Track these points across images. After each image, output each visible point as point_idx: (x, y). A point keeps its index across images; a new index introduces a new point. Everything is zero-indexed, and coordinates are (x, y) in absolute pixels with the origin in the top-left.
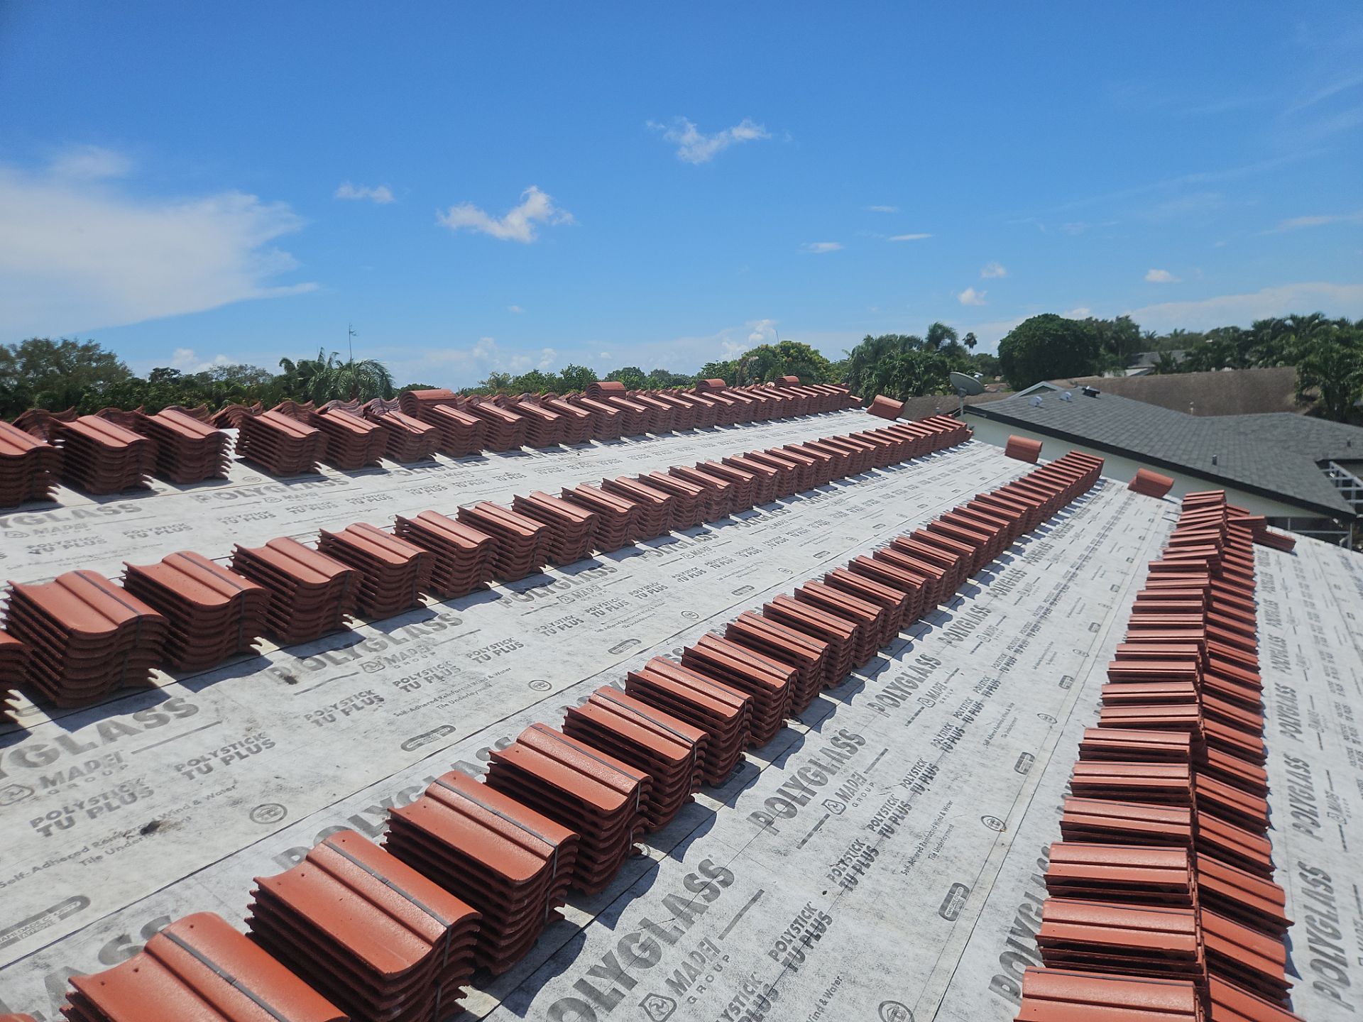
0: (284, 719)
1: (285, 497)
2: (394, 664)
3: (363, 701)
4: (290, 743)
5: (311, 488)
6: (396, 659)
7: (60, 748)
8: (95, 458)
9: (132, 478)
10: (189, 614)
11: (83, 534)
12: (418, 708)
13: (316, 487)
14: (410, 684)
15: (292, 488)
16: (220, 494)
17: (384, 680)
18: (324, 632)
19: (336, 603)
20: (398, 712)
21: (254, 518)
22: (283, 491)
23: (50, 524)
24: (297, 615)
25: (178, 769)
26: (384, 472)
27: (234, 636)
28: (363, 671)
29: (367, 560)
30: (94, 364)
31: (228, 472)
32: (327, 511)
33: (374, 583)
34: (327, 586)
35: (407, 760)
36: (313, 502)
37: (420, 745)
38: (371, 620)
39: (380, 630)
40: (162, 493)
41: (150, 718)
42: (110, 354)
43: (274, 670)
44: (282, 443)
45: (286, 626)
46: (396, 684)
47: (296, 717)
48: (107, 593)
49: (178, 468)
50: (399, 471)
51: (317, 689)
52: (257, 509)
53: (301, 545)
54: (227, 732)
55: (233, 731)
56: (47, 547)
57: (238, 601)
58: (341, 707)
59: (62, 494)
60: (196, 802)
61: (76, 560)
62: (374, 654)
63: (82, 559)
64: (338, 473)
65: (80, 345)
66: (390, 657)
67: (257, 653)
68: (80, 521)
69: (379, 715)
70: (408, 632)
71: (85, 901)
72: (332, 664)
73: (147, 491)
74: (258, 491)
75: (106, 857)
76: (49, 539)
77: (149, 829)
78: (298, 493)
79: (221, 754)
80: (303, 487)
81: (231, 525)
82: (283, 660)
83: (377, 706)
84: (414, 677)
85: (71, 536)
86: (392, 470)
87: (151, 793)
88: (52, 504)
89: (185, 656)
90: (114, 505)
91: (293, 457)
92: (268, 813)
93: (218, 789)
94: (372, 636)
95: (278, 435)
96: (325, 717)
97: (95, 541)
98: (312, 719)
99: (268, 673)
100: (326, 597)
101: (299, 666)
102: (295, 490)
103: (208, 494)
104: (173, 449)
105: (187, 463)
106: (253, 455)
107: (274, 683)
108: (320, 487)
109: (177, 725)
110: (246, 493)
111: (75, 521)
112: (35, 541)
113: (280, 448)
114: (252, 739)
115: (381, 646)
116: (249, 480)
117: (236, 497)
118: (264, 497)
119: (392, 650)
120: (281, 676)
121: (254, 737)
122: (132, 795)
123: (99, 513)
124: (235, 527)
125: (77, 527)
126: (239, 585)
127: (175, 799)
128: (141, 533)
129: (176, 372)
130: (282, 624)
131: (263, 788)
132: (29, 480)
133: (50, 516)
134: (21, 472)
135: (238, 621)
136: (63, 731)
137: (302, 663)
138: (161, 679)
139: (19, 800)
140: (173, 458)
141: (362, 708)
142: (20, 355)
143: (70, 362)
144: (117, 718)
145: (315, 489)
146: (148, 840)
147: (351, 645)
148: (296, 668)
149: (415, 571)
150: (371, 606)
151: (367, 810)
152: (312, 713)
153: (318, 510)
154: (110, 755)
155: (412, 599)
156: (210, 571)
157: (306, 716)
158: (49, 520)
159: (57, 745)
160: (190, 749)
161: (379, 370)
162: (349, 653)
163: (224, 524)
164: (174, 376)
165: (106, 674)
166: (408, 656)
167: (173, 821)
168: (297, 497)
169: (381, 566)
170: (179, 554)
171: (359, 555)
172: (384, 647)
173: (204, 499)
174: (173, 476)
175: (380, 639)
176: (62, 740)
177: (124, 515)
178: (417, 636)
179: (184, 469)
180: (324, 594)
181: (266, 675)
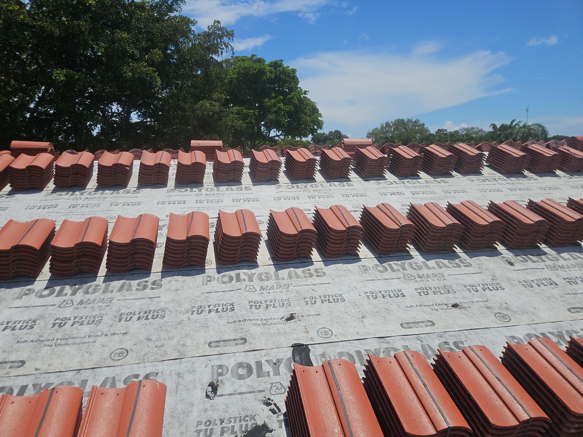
0: (508, 279)
1: (507, 184)
2: (563, 269)
3: (547, 282)
4: (511, 291)
5: (519, 180)
6: (564, 267)
7: (423, 266)
8: (435, 161)
9: (446, 170)
10: (471, 226)
11: (428, 189)
12: (576, 294)
13: (522, 180)
14: (572, 281)
15: (510, 180)
16: (479, 179)
17: (558, 276)
18: (527, 246)
19: (535, 234)
20: (566, 293)
21: (493, 191)
22: (506, 180)
23: (418, 185)
24: (517, 236)
25: (465, 286)
26: (557, 176)
27: (488, 239)
28: (546, 268)
29: (553, 217)
30: (417, 128)
31: (482, 170)
32: (527, 192)
33: (556, 228)
34: (532, 226)
35: (571, 317)
36: (520, 187)
37: (578, 312)
38: (551, 246)
39: (555, 251)
40: (456, 177)
41: (454, 264)
42: (423, 124)
43: (503, 257)
44: (508, 159)
45: (510, 240)
46: (565, 279)
47: (514, 280)
48: (442, 212)
49: (463, 167)
50: (565, 176)
51: (524, 271)
52: (494, 187)
53: (520, 205)
54: (484, 278)
55: (485, 278)
56: (417, 193)
57: (492, 225)
58: (536, 282)
59: (422, 174)
60: (472, 302)
61: (427, 199)
62: (552, 262)
63: (429, 199)
64: (533, 174)
65: (413, 121)
66: (560, 265)
67: (496, 248)
68: (427, 184)
69: (556, 291)
70: (571, 255)
71: (433, 324)
72: (531, 262)
73: (451, 176)
74: (495, 179)
75: (440, 310)
76: (417, 190)
77: (455, 306)
78: (513, 182)
79: (482, 286)
80: (516, 180)
81: (483, 193)
82: (508, 254)
83: (554, 287)
84: (575, 278)
85: (425, 189)
86: (561, 176)
87: (455, 292)
88: (418, 177)
89: (468, 243)
90: (439, 180)
91: (512, 165)
92: (503, 317)
93: (481, 300)
94: (551, 254)
95: (507, 155)
96: (528, 284)
97: (433, 192)
98: (521, 283)
99: (501, 258)
100: (531, 231)
101: (515, 258)
102: (512, 180)
103: (474, 178)
104: (462, 159)
105: (467, 165)
106: (493, 163)
107: (503, 263)
108: (523, 180)
109: (463, 269)
110: (490, 180)
111: (426, 184)
112: (413, 190)
113: (507, 161)
114: (495, 284)
115: (556, 259)
116: (491, 175)
117: (486, 181)
118: (498, 182)
119: (561, 262)
120: (507, 261)
121: (495, 283)
122: (448, 290)
123: (434, 182)
124: (485, 194)
125: (427, 186)
126: (493, 218)
127: (464, 298)
128: (449, 192)
129: (446, 130)
130: (508, 238)
131: (500, 306)
132: (412, 168)
133: (418, 181)
134: (410, 165)
135: (490, 233)
136: (424, 260)
137: (516, 258)
138: (458, 250)
139: (411, 280)
140: (462, 163)
141: (547, 285)
142: (393, 125)
143: (409, 127)
144: (442, 260)
145: (521, 181)
146: (454, 310)
147: (540, 255)
148: (514, 259)
149: (578, 226)
150: (552, 239)
151: (550, 333)
152: (522, 281)
153: (522, 190)
154: (440, 273)
155: (574, 240)
156: (481, 210)
157: (519, 281)
158: (417, 183)
159: (422, 264)
160: (469, 280)
161: (542, 128)
162: (539, 258)
163: (480, 192)
164: (445, 132)
165: (440, 243)
166: (571, 267)
167: (464, 306)
168: (513, 184)
169: (561, 221)
170: (468, 201)
171: (548, 214)
172: (558, 260)
173: (472, 181)
174: (461, 170)
175: (555, 256)
176: (423, 262)
177: (442, 184)
178: (575, 259)
179: (466, 168)
180: (530, 229)
181: (500, 259)
